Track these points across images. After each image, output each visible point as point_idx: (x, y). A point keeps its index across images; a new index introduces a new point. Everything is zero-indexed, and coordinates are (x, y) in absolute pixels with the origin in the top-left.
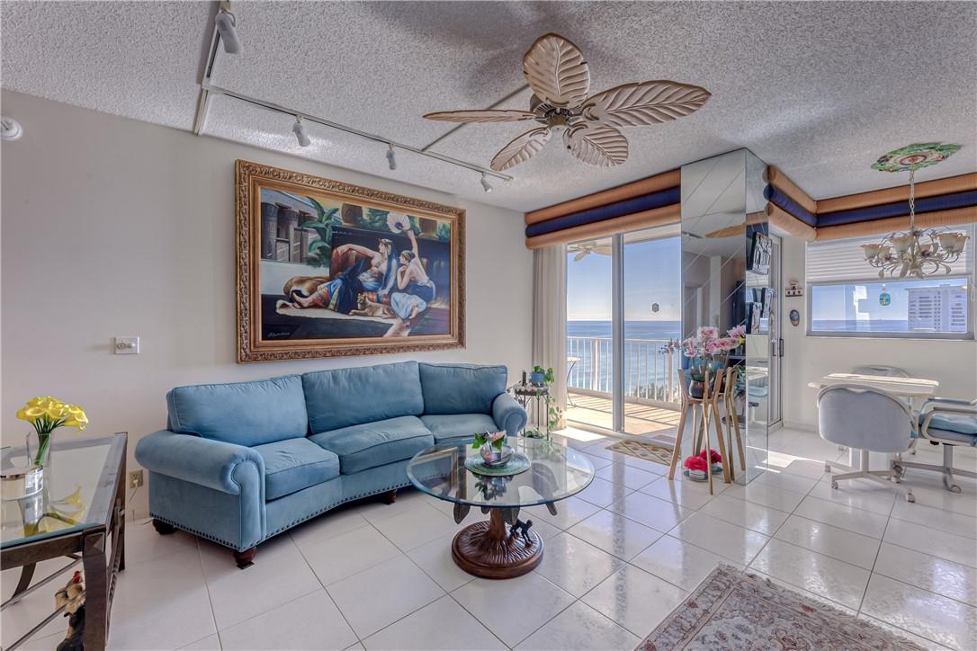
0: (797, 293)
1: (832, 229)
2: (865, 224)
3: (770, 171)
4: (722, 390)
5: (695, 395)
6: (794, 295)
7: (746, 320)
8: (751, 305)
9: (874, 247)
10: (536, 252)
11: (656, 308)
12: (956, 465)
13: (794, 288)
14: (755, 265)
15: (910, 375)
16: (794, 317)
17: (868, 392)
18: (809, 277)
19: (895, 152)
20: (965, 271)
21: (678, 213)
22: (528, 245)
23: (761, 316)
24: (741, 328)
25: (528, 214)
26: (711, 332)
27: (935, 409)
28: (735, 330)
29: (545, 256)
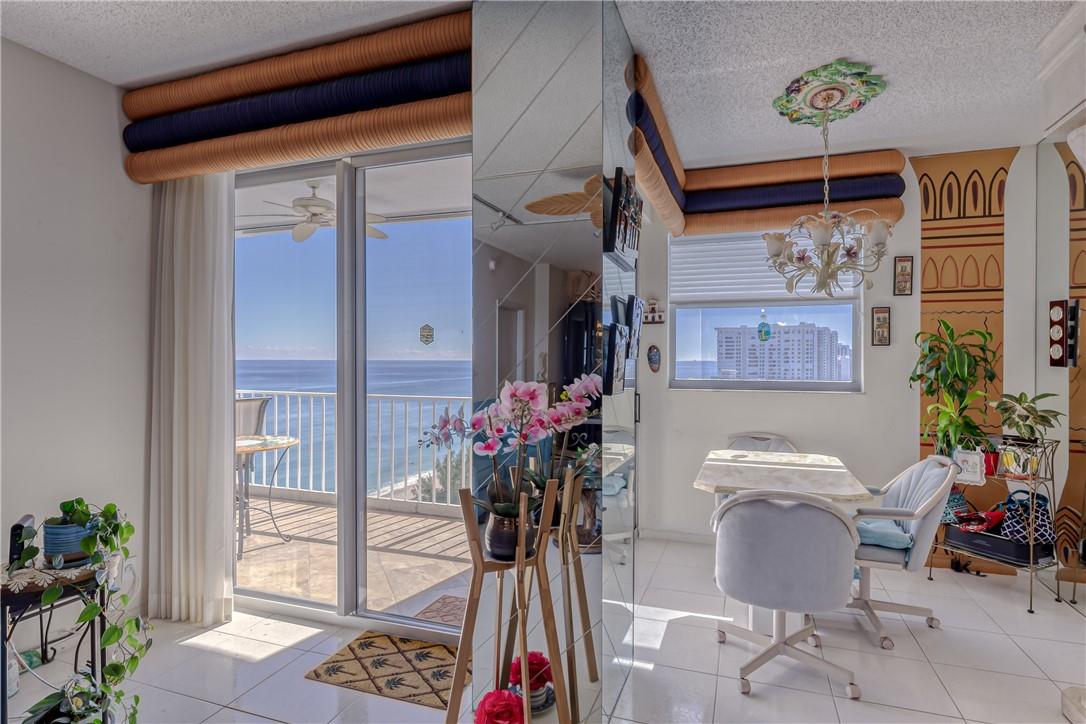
0: (657, 319)
1: (705, 217)
2: (744, 215)
3: (637, 66)
4: (556, 522)
5: (498, 551)
6: (653, 322)
7: (602, 363)
8: (612, 330)
9: (781, 238)
10: (159, 190)
11: (427, 335)
12: (875, 594)
13: (653, 310)
14: (618, 243)
15: (801, 448)
16: (653, 357)
17: (802, 505)
18: (674, 295)
19: (814, 72)
20: (852, 294)
21: (466, 115)
22: (131, 170)
23: (627, 357)
24: (592, 381)
25: (129, 91)
26: (533, 396)
27: (860, 512)
28: (578, 386)
29: (181, 200)
